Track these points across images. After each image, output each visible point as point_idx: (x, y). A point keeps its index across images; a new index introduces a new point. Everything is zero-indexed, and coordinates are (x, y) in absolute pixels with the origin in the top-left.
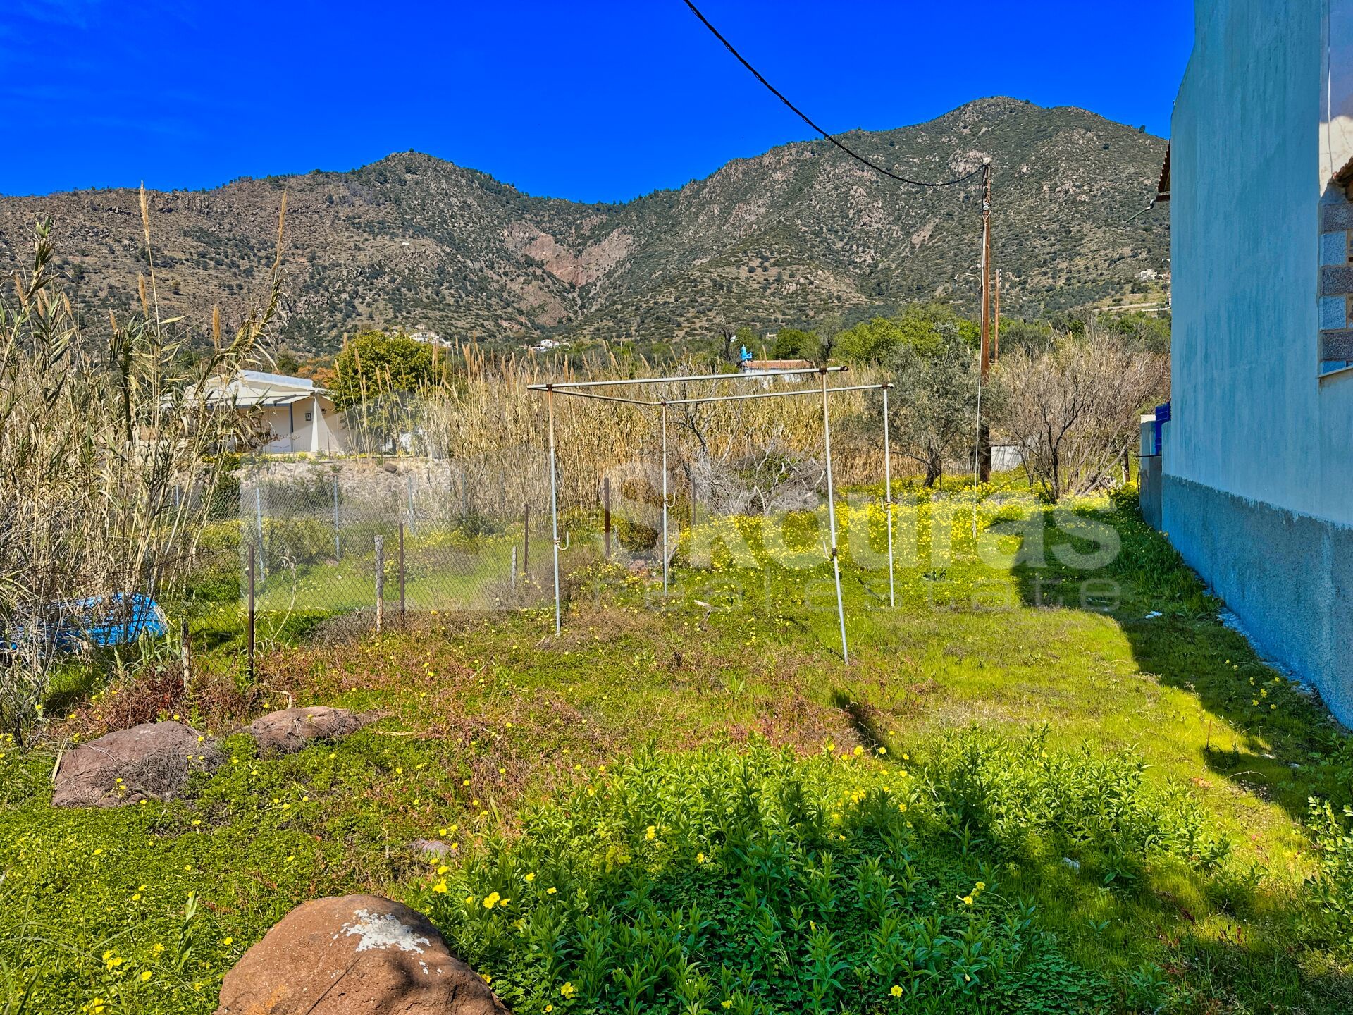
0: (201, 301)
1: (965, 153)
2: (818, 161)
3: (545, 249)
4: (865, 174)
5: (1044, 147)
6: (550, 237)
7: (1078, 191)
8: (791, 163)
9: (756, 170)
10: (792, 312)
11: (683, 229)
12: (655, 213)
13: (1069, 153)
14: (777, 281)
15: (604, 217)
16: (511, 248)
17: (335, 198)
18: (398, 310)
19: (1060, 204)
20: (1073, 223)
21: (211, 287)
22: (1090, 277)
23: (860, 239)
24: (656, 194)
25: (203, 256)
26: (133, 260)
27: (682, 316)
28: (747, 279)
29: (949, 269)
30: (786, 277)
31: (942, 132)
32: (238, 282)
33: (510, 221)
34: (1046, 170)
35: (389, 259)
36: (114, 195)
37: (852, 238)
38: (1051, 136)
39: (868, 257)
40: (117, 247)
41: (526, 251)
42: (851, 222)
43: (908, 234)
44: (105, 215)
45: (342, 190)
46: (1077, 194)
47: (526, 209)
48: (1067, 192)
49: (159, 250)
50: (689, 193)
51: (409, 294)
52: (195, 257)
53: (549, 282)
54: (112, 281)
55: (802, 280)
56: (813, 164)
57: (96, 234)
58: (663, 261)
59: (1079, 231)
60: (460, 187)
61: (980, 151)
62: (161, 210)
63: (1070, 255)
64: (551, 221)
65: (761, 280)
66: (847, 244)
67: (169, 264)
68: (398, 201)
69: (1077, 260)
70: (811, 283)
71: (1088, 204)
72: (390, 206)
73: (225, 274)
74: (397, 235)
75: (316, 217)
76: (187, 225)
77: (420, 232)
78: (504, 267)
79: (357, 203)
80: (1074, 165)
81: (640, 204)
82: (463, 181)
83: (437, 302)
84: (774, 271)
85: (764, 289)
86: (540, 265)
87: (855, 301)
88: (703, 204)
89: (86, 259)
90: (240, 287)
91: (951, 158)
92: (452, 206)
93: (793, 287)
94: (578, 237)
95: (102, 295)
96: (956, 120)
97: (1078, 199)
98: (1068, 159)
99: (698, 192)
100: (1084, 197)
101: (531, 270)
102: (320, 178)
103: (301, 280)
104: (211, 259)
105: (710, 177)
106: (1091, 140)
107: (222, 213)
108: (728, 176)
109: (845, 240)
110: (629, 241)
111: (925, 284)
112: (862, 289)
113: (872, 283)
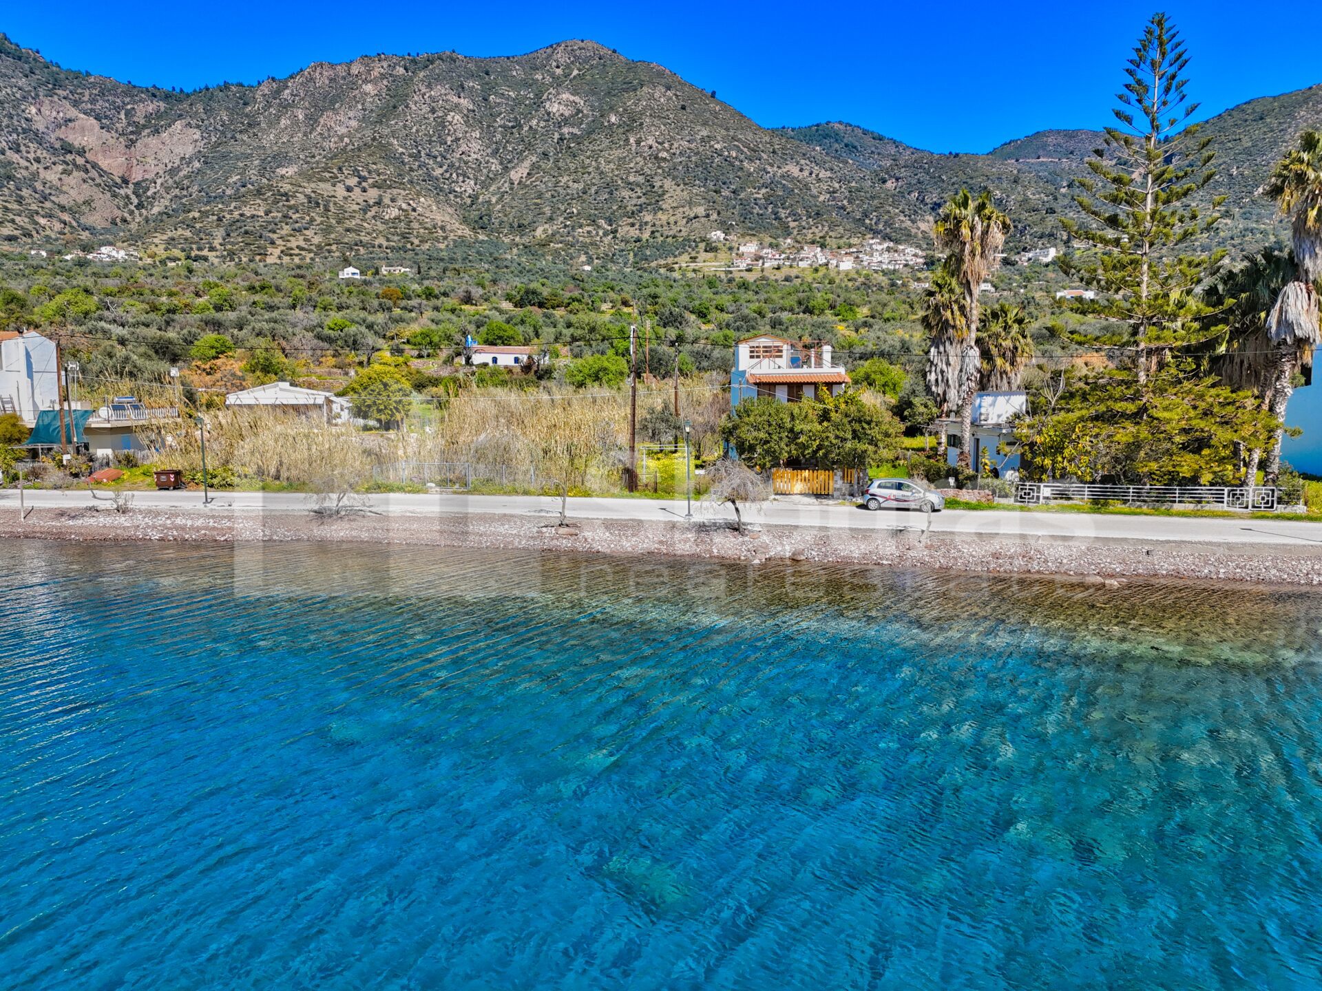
1: (558, 94)
2: (411, 79)
3: (87, 134)
4: (462, 101)
5: (630, 99)
6: (93, 121)
7: (660, 147)
8: (383, 76)
9: (344, 78)
10: (396, 238)
11: (262, 130)
12: (227, 109)
13: (652, 109)
14: (378, 204)
15: (162, 105)
16: (42, 128)
19: (645, 158)
20: (656, 179)
23: (459, 168)
24: (226, 86)
27: (275, 232)
28: (345, 198)
29: (547, 210)
30: (387, 201)
31: (535, 68)
33: (37, 95)
34: (633, 122)
37: (451, 166)
38: (636, 90)
39: (469, 187)
41: (62, 134)
42: (450, 149)
43: (506, 169)
46: (659, 151)
47: (57, 84)
48: (650, 147)
50: (266, 92)
53: (94, 173)
55: (404, 206)
56: (406, 81)
58: (241, 164)
59: (661, 187)
61: (572, 94)
64: (93, 101)
65: (360, 201)
66: (446, 171)
70: (414, 210)
71: (668, 161)
78: (34, 152)
80: (656, 121)
81: (207, 95)
84: (373, 193)
85: (365, 211)
86: (82, 153)
87: (460, 233)
88: (285, 107)
91: (545, 97)
93: (394, 212)
94: (129, 124)
96: (549, 57)
97: (660, 155)
98: (651, 115)
99: (278, 92)
100: (664, 154)
101: (70, 157)
105: (292, 77)
108: (313, 80)
109: (445, 168)
110: (197, 137)
111: (526, 223)
112: (465, 221)
113: (474, 215)
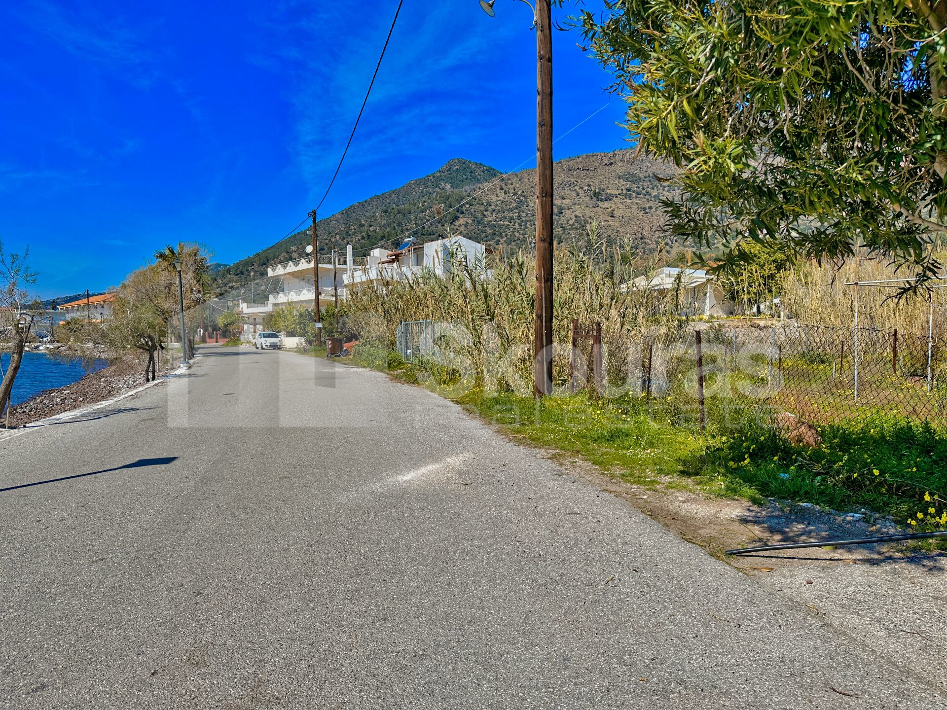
21: (633, 210)
25: (629, 190)
26: (589, 198)
36: (580, 159)
40: (581, 192)
44: (575, 173)
49: (603, 190)
52: (624, 192)
54: (577, 213)
57: (570, 185)
62: (606, 164)
67: (608, 199)
73: (642, 200)
76: (620, 172)
89: (564, 201)
90: (651, 208)
95: (571, 222)
104: (634, 191)
107: (642, 160)
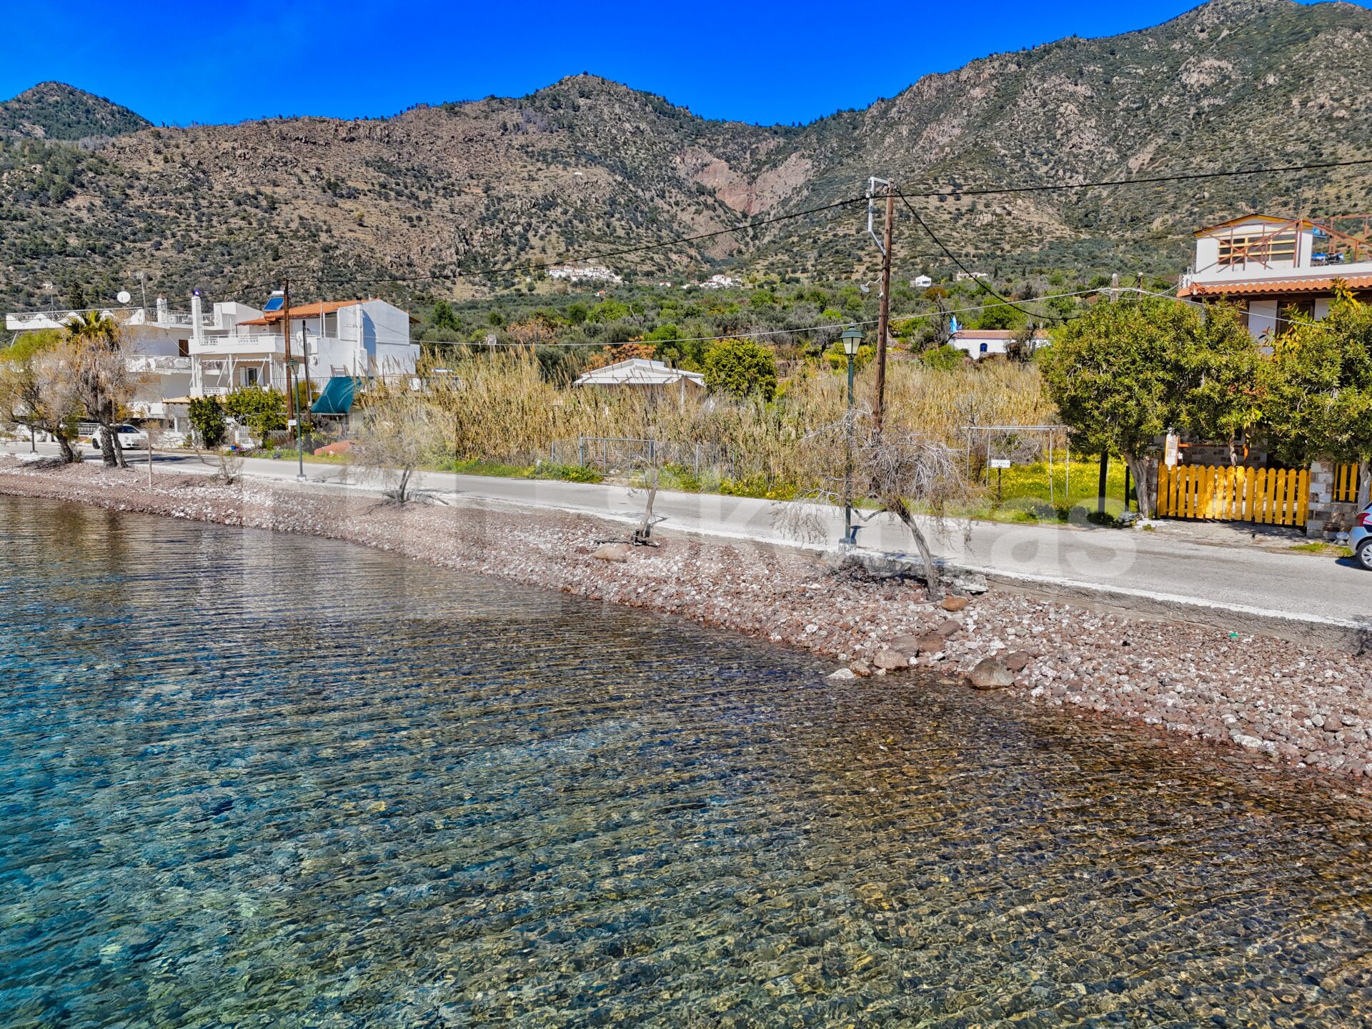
0: (384, 232)
1: (1199, 61)
2: (1023, 74)
3: (719, 176)
4: (1079, 88)
5: (1297, 52)
6: (724, 163)
7: (1336, 104)
8: (993, 77)
9: (952, 86)
10: (985, 245)
11: (868, 152)
12: (838, 135)
13: (1329, 59)
14: (971, 211)
15: (782, 140)
16: (683, 175)
17: (510, 125)
18: (570, 242)
19: (1312, 122)
20: (1326, 144)
21: (393, 219)
22: (1341, 209)
23: (1067, 163)
24: (839, 113)
25: (384, 186)
26: (320, 190)
27: (863, 249)
28: (937, 208)
29: (1171, 199)
30: (980, 207)
31: (1173, 37)
32: (417, 214)
33: (683, 146)
34: (1299, 79)
35: (562, 189)
36: (300, 124)
37: (1059, 161)
38: (1307, 40)
39: (1076, 183)
40: (305, 178)
41: (698, 178)
42: (1059, 144)
43: (1124, 157)
44: (293, 145)
45: (514, 117)
46: (1334, 109)
47: (700, 134)
48: (1322, 107)
49: (343, 181)
50: (875, 113)
51: (581, 227)
52: (377, 188)
53: (720, 211)
54: (301, 212)
55: (999, 211)
56: (1018, 78)
57: (285, 164)
58: (844, 188)
59: (1332, 154)
60: (633, 112)
61: (1218, 59)
62: (344, 139)
63: (1318, 182)
64: (724, 146)
65: (953, 210)
66: (1052, 169)
67: (353, 195)
68: (571, 128)
69: (1326, 188)
70: (1009, 214)
71: (1347, 120)
72: (564, 133)
73: (405, 205)
74: (569, 164)
75: (490, 145)
76: (369, 154)
77: (593, 160)
78: (676, 195)
79: (530, 131)
80: (1334, 73)
81: (821, 126)
82: (637, 105)
83: (608, 234)
84: (967, 200)
85: (956, 220)
86: (712, 193)
87: (1058, 234)
88: (891, 125)
89: (277, 189)
90: (419, 219)
91: (1182, 68)
92: (624, 132)
93: (987, 218)
94: (752, 162)
95: (294, 226)
96: (1192, 21)
97: (1335, 115)
98: (1327, 67)
99: (886, 111)
100: (1342, 113)
101: (702, 198)
102: (495, 104)
103: (476, 212)
104: (392, 189)
105: (900, 94)
106: (1360, 41)
107: (401, 142)
108: (920, 93)
109: (1051, 165)
110: (808, 166)
111: (1140, 215)
112: (1067, 220)
113: (1080, 212)
